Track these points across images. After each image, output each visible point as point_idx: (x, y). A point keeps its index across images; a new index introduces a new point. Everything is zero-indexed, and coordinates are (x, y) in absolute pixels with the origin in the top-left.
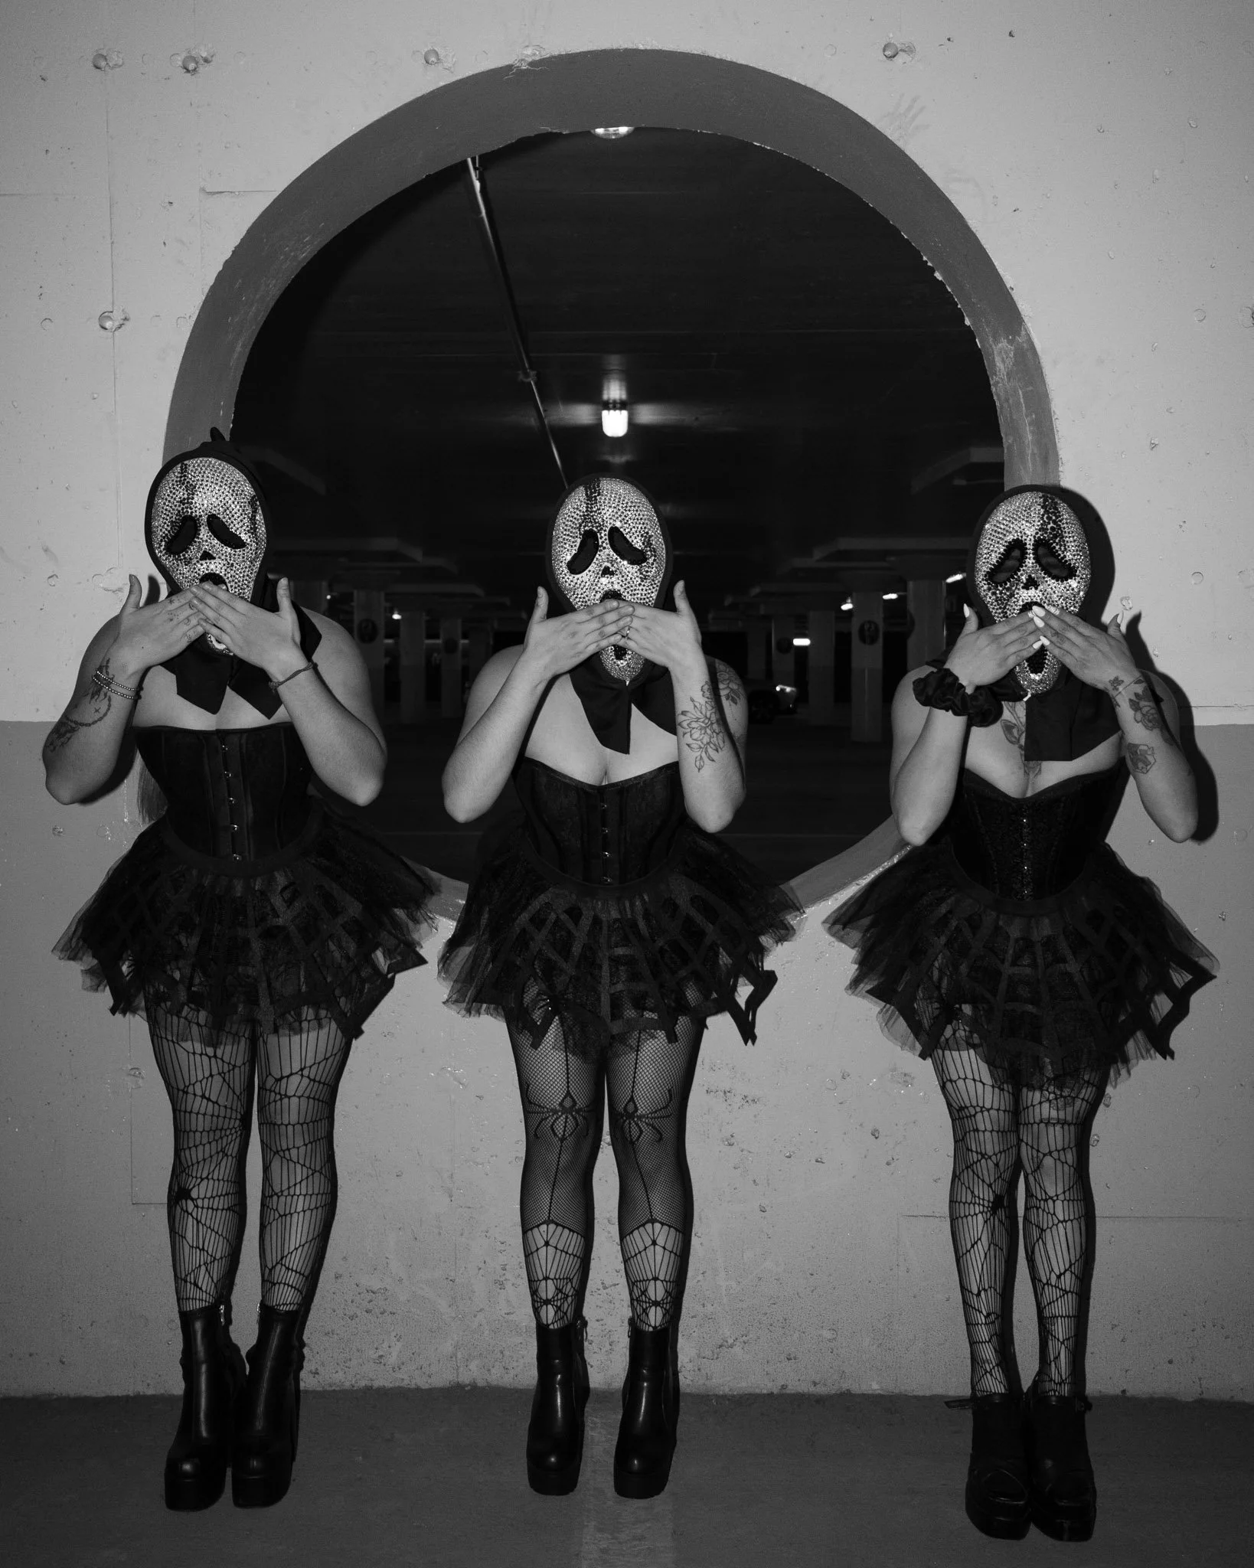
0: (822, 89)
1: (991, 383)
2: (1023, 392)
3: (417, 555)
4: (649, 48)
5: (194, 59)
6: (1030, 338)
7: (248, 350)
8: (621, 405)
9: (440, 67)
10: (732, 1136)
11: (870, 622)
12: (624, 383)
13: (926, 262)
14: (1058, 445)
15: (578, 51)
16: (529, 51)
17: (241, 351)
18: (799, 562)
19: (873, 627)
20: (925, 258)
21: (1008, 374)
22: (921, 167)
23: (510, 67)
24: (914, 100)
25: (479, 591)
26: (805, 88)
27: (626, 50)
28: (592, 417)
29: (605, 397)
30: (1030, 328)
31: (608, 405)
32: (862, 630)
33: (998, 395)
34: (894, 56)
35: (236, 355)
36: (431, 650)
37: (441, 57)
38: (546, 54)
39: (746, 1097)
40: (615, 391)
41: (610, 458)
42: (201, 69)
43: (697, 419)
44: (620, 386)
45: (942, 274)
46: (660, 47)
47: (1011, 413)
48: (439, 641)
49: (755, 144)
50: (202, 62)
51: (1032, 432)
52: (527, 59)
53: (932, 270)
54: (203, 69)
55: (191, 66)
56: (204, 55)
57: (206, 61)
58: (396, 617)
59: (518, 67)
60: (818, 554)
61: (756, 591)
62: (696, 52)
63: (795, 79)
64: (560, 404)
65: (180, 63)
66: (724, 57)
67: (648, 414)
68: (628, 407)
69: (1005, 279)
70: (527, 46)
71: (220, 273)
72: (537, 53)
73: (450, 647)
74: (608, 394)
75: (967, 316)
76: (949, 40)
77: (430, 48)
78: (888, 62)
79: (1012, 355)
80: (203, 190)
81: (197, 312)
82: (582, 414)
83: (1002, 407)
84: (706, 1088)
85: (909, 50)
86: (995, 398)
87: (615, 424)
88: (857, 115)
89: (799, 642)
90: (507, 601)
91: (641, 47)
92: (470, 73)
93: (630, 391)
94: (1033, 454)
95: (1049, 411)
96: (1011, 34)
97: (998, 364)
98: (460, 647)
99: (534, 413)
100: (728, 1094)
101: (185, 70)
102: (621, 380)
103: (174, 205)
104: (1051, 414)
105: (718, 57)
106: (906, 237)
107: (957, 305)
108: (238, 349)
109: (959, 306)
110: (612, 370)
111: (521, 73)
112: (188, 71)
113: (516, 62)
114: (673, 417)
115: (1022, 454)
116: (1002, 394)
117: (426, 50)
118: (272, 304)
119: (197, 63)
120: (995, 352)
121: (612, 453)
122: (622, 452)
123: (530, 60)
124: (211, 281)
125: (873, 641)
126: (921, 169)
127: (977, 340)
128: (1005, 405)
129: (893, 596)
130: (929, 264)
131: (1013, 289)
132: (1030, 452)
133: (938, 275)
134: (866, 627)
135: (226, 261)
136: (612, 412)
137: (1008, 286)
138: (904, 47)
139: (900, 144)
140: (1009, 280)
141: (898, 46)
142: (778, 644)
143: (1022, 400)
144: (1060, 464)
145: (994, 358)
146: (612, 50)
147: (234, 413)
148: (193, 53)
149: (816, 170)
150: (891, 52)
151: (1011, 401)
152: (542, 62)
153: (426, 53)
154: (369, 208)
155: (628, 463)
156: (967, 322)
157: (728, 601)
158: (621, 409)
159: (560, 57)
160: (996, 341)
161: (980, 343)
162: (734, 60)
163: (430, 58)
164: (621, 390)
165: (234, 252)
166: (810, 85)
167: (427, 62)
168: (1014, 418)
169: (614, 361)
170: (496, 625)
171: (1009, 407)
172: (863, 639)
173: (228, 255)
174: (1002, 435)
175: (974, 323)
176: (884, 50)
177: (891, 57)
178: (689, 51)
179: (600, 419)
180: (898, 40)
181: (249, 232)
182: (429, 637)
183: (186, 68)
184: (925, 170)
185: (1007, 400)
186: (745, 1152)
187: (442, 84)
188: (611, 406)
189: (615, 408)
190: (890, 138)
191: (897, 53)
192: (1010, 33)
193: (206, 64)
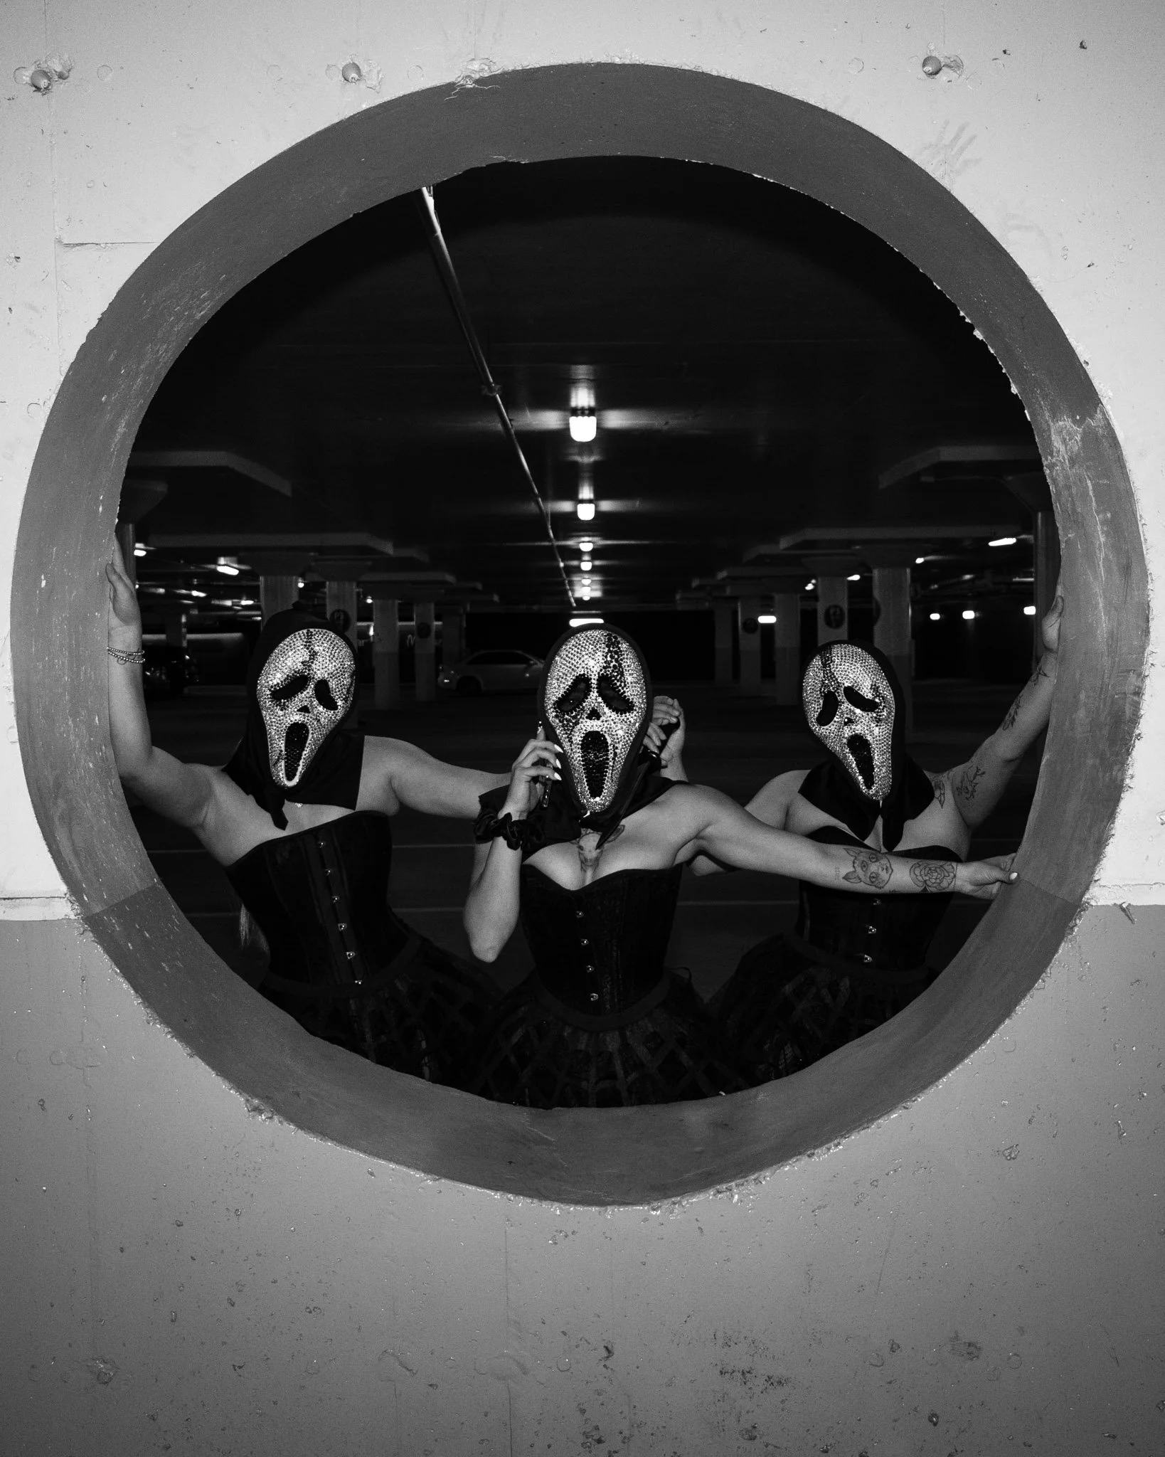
0: (846, 114)
1: (1045, 463)
2: (1093, 485)
3: (389, 549)
4: (627, 62)
5: (45, 74)
6: (1109, 424)
7: (136, 429)
8: (591, 412)
9: (362, 86)
10: (754, 1427)
11: (836, 607)
12: (592, 392)
13: (964, 318)
14: (1147, 557)
15: (538, 66)
16: (476, 66)
17: (125, 433)
18: (765, 549)
19: (838, 610)
20: (962, 314)
21: (1071, 459)
22: (971, 212)
23: (451, 86)
24: (962, 129)
25: (450, 578)
26: (825, 113)
27: (599, 64)
28: (559, 423)
29: (573, 404)
30: (1110, 413)
31: (576, 412)
32: (827, 614)
33: (1054, 480)
34: (937, 73)
35: (118, 438)
36: (403, 634)
37: (364, 72)
38: (497, 70)
39: (769, 1378)
40: (582, 397)
41: (578, 459)
42: (55, 87)
43: (667, 423)
44: (589, 394)
45: (983, 333)
46: (642, 61)
47: (1073, 503)
48: (413, 623)
49: (756, 175)
50: (56, 78)
51: (1107, 534)
52: (473, 76)
53: (971, 327)
54: (59, 87)
55: (43, 83)
56: (59, 69)
57: (61, 76)
58: (369, 601)
59: (462, 85)
60: (784, 543)
61: (722, 575)
62: (687, 68)
63: (812, 102)
64: (527, 408)
65: (28, 79)
66: (722, 74)
67: (616, 419)
68: (596, 414)
69: (1077, 351)
70: (473, 60)
71: (83, 346)
72: (486, 68)
73: (424, 630)
74: (577, 401)
75: (1014, 382)
76: (1005, 52)
77: (349, 61)
78: (929, 80)
79: (1078, 438)
80: (59, 241)
81: (54, 397)
82: (550, 420)
83: (1059, 493)
84: (719, 1368)
85: (956, 65)
86: (1049, 480)
87: (583, 430)
88: (890, 146)
89: (765, 619)
90: (479, 586)
91: (618, 61)
92: (401, 93)
93: (598, 398)
94: (1106, 559)
95: (1134, 514)
96: (1082, 46)
97: (1055, 444)
98: (434, 629)
99: (498, 419)
100: (748, 1375)
101: (34, 89)
102: (589, 388)
103: (21, 260)
104: (1136, 518)
105: (715, 73)
106: (939, 288)
107: (1002, 369)
108: (121, 429)
109: (1004, 371)
110: (579, 379)
111: (465, 92)
112: (38, 89)
113: (459, 79)
114: (641, 422)
115: (1090, 556)
116: (1060, 479)
117: (344, 64)
118: (164, 373)
119: (49, 79)
120: (1053, 431)
121: (581, 454)
122: (591, 453)
123: (477, 76)
124: (71, 357)
125: (838, 624)
126: (971, 215)
127: (1026, 411)
128: (1066, 493)
129: (856, 577)
130: (967, 320)
131: (1087, 363)
132: (1102, 555)
133: (978, 334)
134: (832, 611)
135: (91, 331)
136: (580, 417)
137: (1082, 361)
138: (948, 61)
139: (945, 183)
140: (1082, 351)
141: (942, 60)
142: (745, 624)
143: (1091, 493)
144: (1150, 581)
145: (1049, 436)
146: (581, 64)
147: (120, 506)
148: (44, 66)
149: (829, 207)
150: (933, 67)
151: (1074, 490)
152: (493, 79)
153: (343, 68)
154: (283, 254)
155: (596, 463)
156: (1014, 390)
157: (695, 583)
158: (589, 415)
159: (515, 73)
160: (1055, 417)
161: (1030, 415)
162: (736, 78)
163: (352, 73)
164: (589, 397)
165: (100, 320)
166: (831, 109)
167: (346, 79)
168: (1079, 510)
169: (582, 371)
170: (468, 608)
171: (1071, 495)
172: (829, 623)
173: (93, 324)
174: (1058, 525)
175: (1022, 390)
176: (924, 65)
177: (931, 74)
178: (678, 66)
179: (568, 424)
180: (941, 54)
181: (119, 294)
182: (401, 620)
183: (36, 87)
184: (976, 216)
185: (1068, 488)
186: (770, 1448)
187: (364, 106)
188: (579, 412)
189: (583, 414)
190: (933, 176)
191: (940, 69)
192: (1081, 44)
193: (61, 80)
